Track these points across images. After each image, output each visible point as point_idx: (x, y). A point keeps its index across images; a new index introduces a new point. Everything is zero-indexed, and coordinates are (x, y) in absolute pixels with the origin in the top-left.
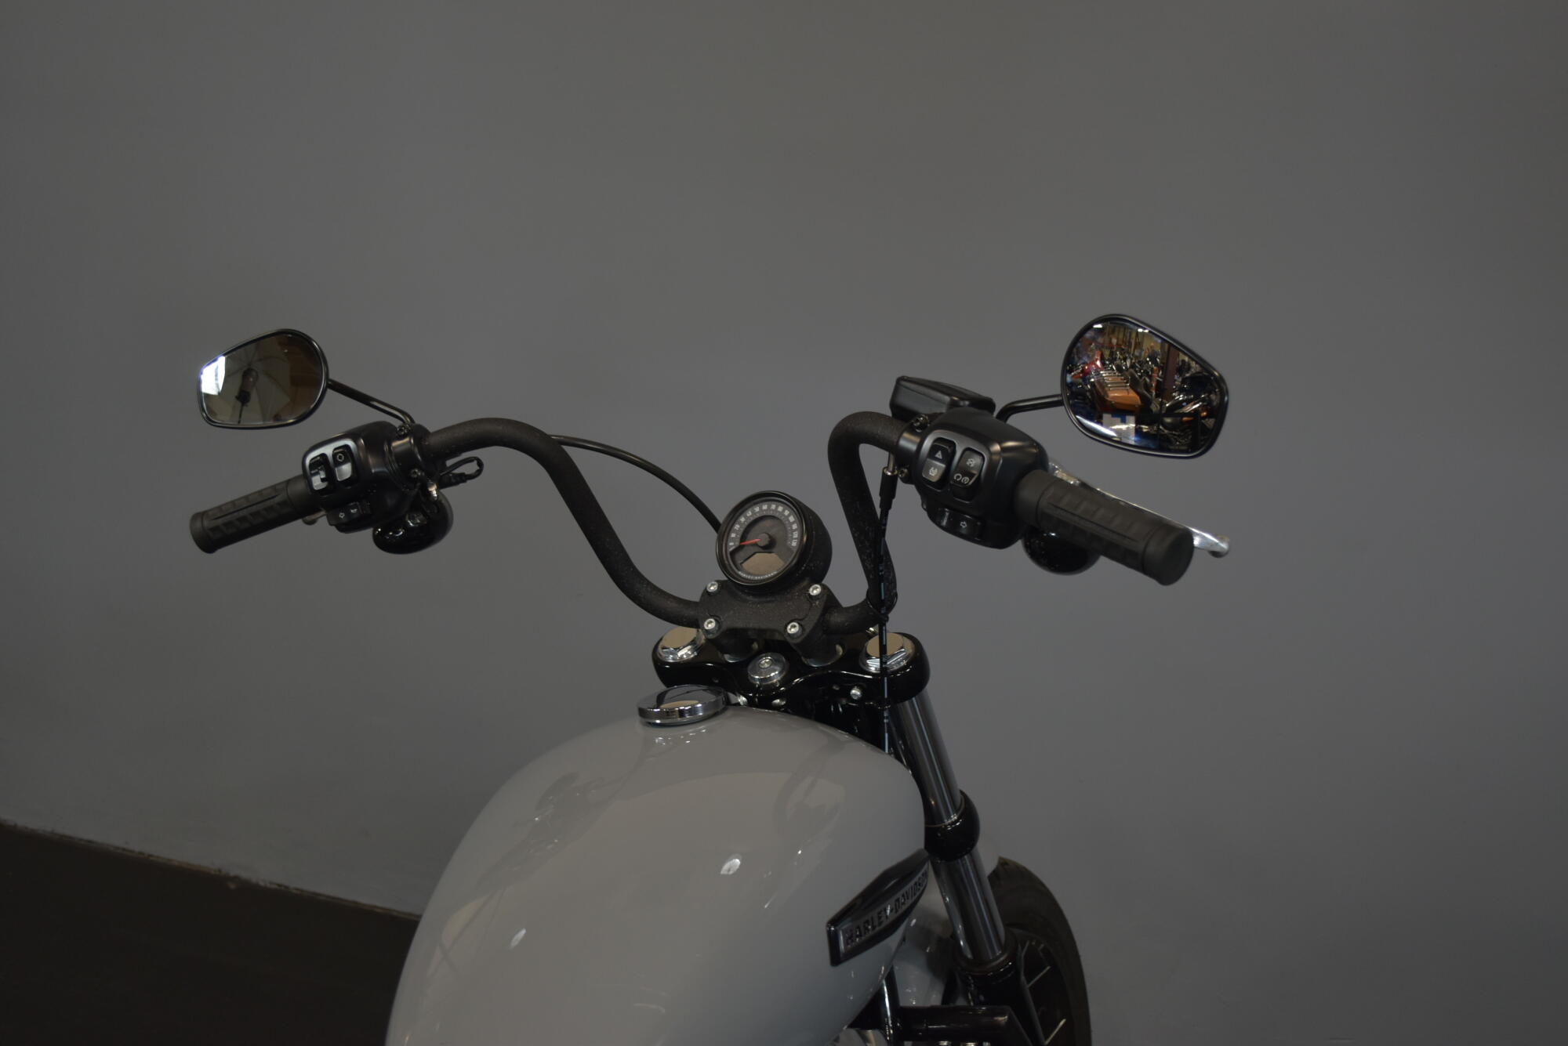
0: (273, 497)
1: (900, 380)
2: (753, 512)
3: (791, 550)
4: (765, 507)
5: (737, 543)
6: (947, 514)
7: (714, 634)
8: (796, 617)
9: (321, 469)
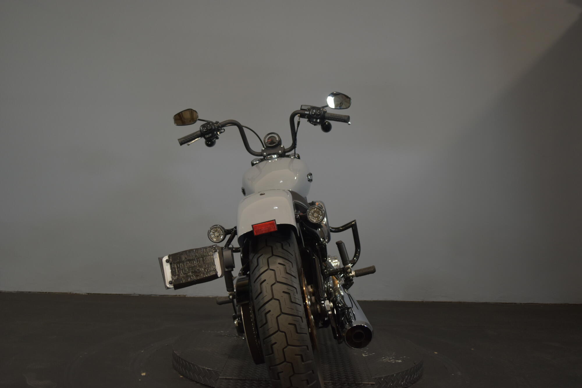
1: (302, 106)
3: (277, 141)
4: (271, 135)
5: (267, 141)
6: (315, 119)
7: (266, 155)
8: (280, 150)
9: (205, 128)
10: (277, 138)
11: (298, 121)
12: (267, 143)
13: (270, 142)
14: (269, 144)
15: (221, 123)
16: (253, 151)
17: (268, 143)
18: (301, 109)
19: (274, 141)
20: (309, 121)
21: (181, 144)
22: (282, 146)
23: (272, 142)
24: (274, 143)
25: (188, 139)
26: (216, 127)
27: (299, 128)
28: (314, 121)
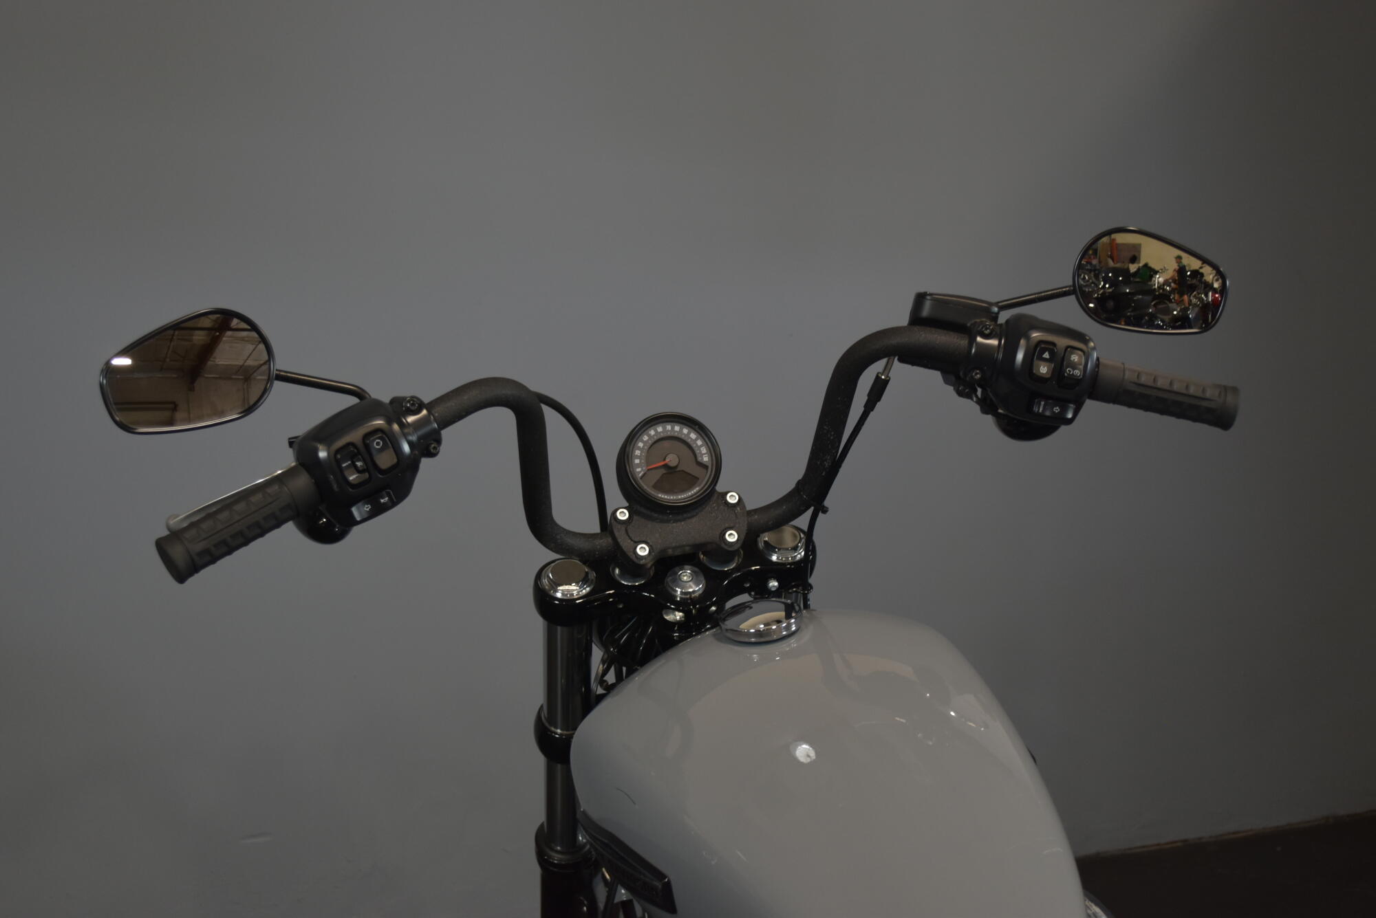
0: (271, 503)
1: (921, 297)
2: (649, 435)
3: (703, 465)
4: (660, 429)
5: (644, 468)
6: (1043, 403)
7: (645, 559)
8: (727, 525)
9: (359, 460)
10: (704, 450)
11: (878, 380)
12: (641, 478)
13: (663, 471)
14: (661, 486)
17: (651, 478)
19: (688, 467)
22: (733, 499)
28: (1035, 409)
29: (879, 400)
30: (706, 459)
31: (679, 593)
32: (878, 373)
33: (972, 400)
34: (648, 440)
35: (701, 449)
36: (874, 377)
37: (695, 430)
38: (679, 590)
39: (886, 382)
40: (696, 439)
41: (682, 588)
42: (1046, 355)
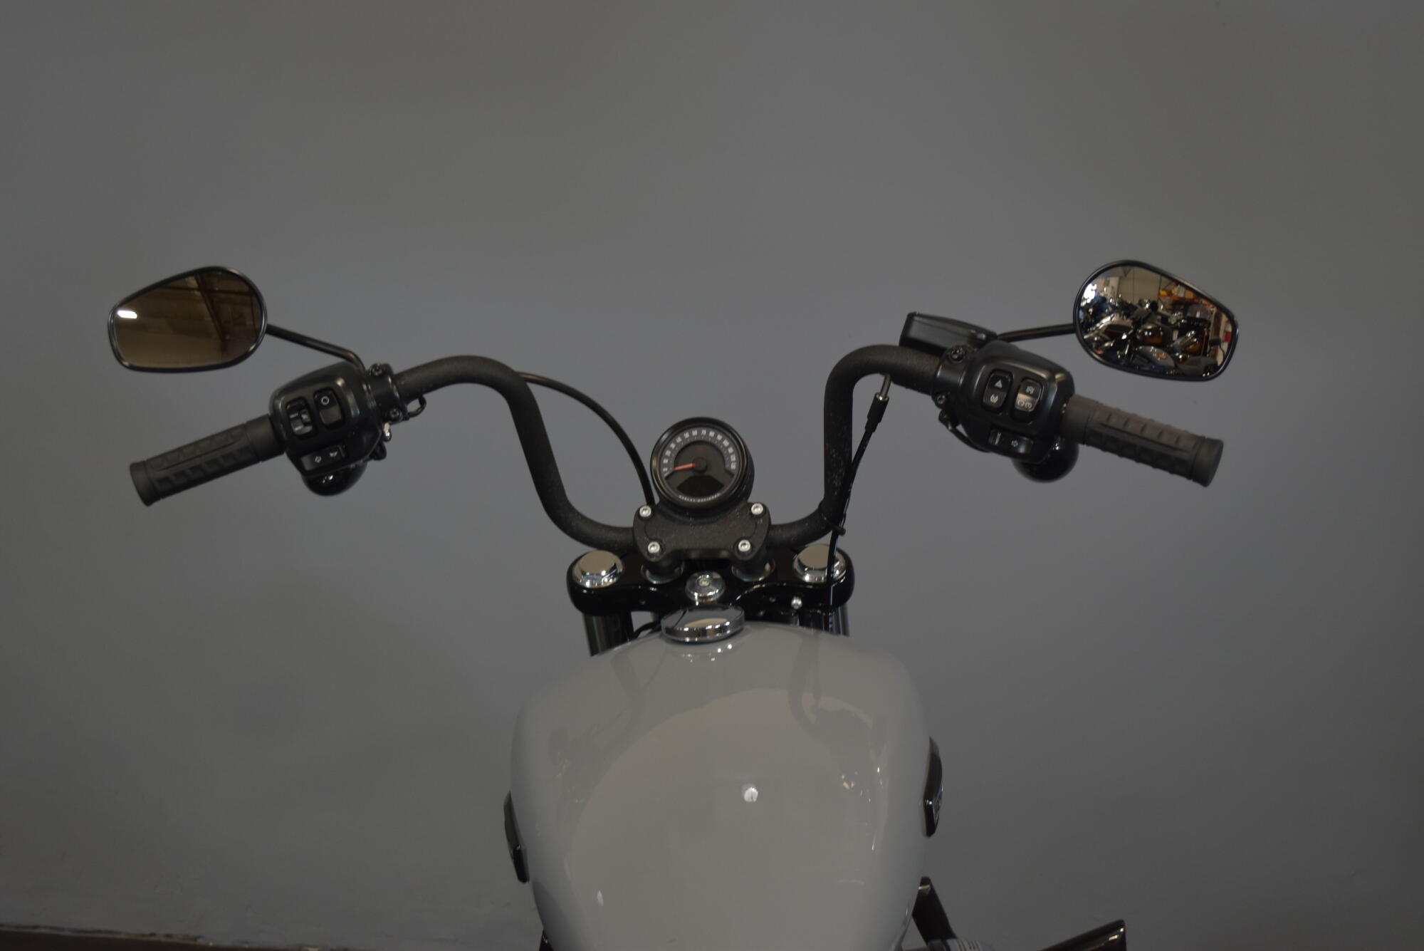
0: (231, 444)
1: (911, 317)
2: (683, 438)
3: (730, 473)
4: (695, 433)
5: (671, 468)
6: (999, 435)
7: (657, 557)
8: (744, 535)
9: (304, 413)
10: (733, 458)
11: (876, 399)
12: (667, 478)
13: (690, 474)
14: (683, 489)
15: (401, 375)
16: (583, 518)
17: (680, 479)
18: (907, 341)
19: (714, 473)
20: (950, 417)
21: (150, 495)
22: (757, 510)
23: (700, 482)
24: (717, 486)
25: (193, 469)
26: (372, 404)
27: (874, 435)
28: (991, 441)
29: (879, 420)
30: (733, 467)
31: (696, 598)
32: (876, 395)
33: (947, 427)
34: (681, 442)
35: (732, 457)
36: (873, 398)
37: (729, 437)
38: (696, 594)
39: (885, 404)
40: (729, 447)
41: (699, 592)
42: (999, 384)
